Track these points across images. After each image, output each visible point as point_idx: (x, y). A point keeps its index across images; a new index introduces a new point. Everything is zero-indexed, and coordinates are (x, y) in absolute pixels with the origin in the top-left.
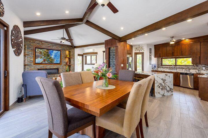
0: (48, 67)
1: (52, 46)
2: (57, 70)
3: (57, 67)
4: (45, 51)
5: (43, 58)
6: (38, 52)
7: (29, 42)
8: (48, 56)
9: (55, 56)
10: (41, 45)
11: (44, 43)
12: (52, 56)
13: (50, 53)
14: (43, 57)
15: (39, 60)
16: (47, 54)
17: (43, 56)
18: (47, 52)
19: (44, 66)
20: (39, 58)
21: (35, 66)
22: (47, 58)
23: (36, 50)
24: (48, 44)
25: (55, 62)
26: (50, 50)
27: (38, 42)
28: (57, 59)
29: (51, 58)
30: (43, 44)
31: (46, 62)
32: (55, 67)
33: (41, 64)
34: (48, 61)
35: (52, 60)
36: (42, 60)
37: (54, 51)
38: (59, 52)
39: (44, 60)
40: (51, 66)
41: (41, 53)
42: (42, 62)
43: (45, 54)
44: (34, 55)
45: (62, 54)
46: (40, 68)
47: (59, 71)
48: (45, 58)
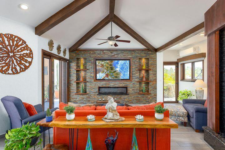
0: (112, 84)
1: (118, 54)
2: (125, 89)
3: (124, 85)
4: (108, 63)
5: (106, 73)
6: (98, 65)
7: (89, 54)
8: (112, 69)
9: (122, 68)
10: (102, 55)
11: (106, 52)
12: (117, 69)
13: (115, 65)
14: (105, 71)
15: (100, 76)
16: (110, 67)
17: (105, 69)
18: (110, 63)
19: (106, 83)
20: (101, 73)
21: (95, 83)
22: (111, 72)
23: (97, 63)
24: (111, 53)
25: (122, 77)
26: (114, 61)
27: (98, 52)
28: (125, 72)
29: (115, 71)
30: (104, 53)
31: (110, 78)
32: (121, 85)
33: (103, 80)
34: (111, 76)
35: (117, 74)
36: (105, 75)
37: (120, 61)
38: (128, 62)
39: (107, 75)
40: (117, 83)
41: (102, 65)
42: (105, 77)
43: (107, 67)
44: (94, 68)
45: (133, 65)
46: (101, 86)
47: (128, 92)
48: (108, 72)
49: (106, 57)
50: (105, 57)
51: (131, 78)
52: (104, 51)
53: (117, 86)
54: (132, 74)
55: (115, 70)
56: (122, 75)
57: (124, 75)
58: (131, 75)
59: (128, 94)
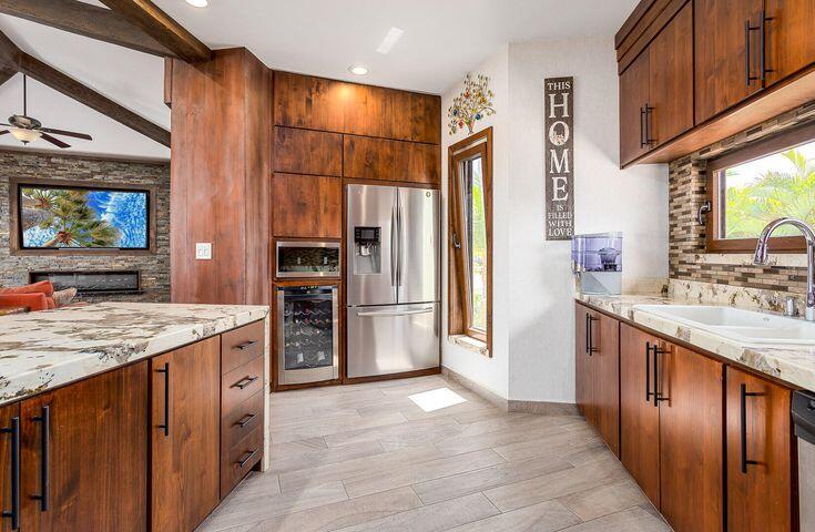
0: (83, 263)
1: (106, 173)
2: (131, 277)
3: (127, 265)
4: (66, 197)
6: (30, 201)
8: (83, 215)
9: (122, 215)
10: (45, 172)
11: (61, 161)
12: (104, 217)
13: (95, 205)
14: (57, 220)
15: (33, 236)
16: (75, 207)
17: (57, 215)
18: (75, 198)
19: (62, 259)
20: (38, 228)
21: (15, 258)
22: (79, 226)
23: (23, 195)
24: (82, 166)
25: (121, 239)
26: (90, 191)
27: (32, 160)
28: (133, 227)
29: (97, 224)
30: (54, 166)
31: (74, 243)
32: (117, 266)
33: (51, 249)
34: (81, 238)
35: (105, 232)
36: (54, 236)
37: (114, 196)
38: (143, 196)
39: (65, 236)
40: (100, 259)
41: (44, 203)
42: (55, 242)
43: (64, 210)
44: (11, 213)
45: (159, 207)
46: (37, 270)
47: (144, 285)
48: (69, 225)
49: (59, 176)
50: (58, 178)
51: (152, 245)
52: (53, 160)
53: (102, 268)
54: (157, 234)
55: (95, 220)
56: (123, 237)
57: (130, 236)
58: (152, 235)
59: (142, 293)
